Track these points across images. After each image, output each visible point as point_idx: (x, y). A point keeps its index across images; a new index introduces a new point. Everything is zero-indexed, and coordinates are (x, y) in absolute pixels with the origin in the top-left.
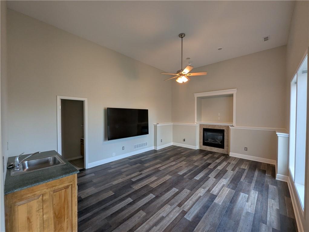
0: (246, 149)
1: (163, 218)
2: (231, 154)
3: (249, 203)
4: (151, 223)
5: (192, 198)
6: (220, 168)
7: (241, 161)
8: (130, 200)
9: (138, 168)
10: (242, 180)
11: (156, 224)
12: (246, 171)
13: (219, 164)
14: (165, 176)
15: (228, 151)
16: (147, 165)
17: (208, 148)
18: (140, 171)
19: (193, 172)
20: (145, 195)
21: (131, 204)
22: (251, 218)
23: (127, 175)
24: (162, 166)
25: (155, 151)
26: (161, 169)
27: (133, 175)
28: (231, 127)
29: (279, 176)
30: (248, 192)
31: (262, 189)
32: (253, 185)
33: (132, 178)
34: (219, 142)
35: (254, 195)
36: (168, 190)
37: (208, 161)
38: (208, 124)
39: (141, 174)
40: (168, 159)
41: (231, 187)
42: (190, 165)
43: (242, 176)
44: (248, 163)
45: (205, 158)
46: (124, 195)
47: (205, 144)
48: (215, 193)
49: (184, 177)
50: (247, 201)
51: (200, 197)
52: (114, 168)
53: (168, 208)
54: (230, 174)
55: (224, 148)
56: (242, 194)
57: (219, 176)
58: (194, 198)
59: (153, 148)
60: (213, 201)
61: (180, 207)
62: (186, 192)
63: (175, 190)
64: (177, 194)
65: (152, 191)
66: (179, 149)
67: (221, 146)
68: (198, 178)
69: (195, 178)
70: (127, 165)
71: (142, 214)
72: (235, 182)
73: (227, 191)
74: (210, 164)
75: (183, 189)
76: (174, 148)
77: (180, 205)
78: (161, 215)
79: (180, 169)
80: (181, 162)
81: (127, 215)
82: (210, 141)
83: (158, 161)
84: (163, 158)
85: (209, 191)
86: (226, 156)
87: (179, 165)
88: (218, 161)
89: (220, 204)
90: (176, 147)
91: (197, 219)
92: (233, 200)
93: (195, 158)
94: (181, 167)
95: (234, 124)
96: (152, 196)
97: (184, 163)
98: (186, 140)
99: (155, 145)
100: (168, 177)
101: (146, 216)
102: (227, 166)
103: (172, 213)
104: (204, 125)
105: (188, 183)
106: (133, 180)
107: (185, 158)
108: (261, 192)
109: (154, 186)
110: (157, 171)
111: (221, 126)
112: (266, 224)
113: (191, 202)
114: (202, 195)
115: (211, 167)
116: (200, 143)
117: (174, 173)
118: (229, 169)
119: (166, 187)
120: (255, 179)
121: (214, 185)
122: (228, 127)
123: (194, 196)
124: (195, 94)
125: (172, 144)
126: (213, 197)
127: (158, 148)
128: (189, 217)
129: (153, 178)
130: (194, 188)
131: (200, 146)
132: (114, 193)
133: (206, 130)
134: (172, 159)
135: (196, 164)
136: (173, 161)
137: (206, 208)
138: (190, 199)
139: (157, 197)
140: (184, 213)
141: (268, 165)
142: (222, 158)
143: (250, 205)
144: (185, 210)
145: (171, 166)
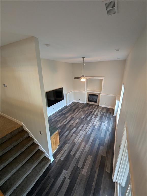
0: (105, 103)
1: (81, 135)
2: (100, 105)
4: (78, 137)
6: (96, 113)
7: (103, 108)
8: (68, 132)
9: (64, 118)
10: (103, 118)
11: (80, 137)
12: (105, 113)
13: (95, 111)
14: (76, 120)
16: (67, 115)
17: (90, 103)
18: (66, 119)
19: (86, 116)
20: (72, 129)
22: (105, 130)
23: (62, 122)
24: (74, 115)
27: (64, 121)
30: (105, 122)
31: (109, 120)
32: (106, 119)
33: (64, 123)
34: (95, 100)
36: (80, 126)
37: (91, 110)
38: (91, 92)
40: (74, 111)
41: (100, 121)
42: (84, 113)
43: (103, 116)
44: (105, 109)
45: (90, 108)
46: (65, 130)
47: (89, 101)
49: (84, 119)
50: (104, 125)
51: (90, 126)
53: (81, 132)
54: (99, 115)
55: (97, 103)
56: (103, 123)
57: (95, 117)
58: (89, 127)
59: (65, 105)
63: (82, 125)
64: (83, 127)
65: (74, 127)
66: (78, 104)
68: (88, 119)
71: (74, 135)
72: (101, 118)
73: (98, 123)
74: (92, 111)
75: (85, 124)
76: (75, 104)
77: (85, 130)
78: (80, 135)
79: (81, 116)
80: (80, 112)
81: (70, 136)
82: (91, 99)
83: (70, 112)
84: (72, 110)
85: (93, 124)
86: (98, 106)
88: (95, 109)
89: (97, 128)
91: (91, 133)
92: (100, 126)
93: (86, 109)
94: (81, 114)
95: (102, 93)
96: (75, 129)
97: (82, 112)
98: (80, 99)
99: (67, 103)
100: (78, 120)
101: (76, 135)
102: (98, 111)
103: (83, 133)
105: (86, 122)
109: (74, 125)
110: (72, 118)
112: (108, 131)
113: (88, 129)
115: (92, 113)
116: (87, 100)
117: (79, 118)
118: (99, 113)
119: (78, 125)
120: (107, 116)
121: (94, 121)
122: (99, 94)
125: (73, 101)
126: (95, 126)
127: (68, 105)
128: (89, 133)
129: (72, 122)
130: (88, 124)
131: (87, 102)
132: (61, 130)
133: (90, 95)
134: (76, 110)
135: (87, 112)
136: (77, 112)
137: (93, 130)
139: (77, 129)
141: (112, 109)
142: (96, 107)
144: (87, 131)
145: (77, 114)
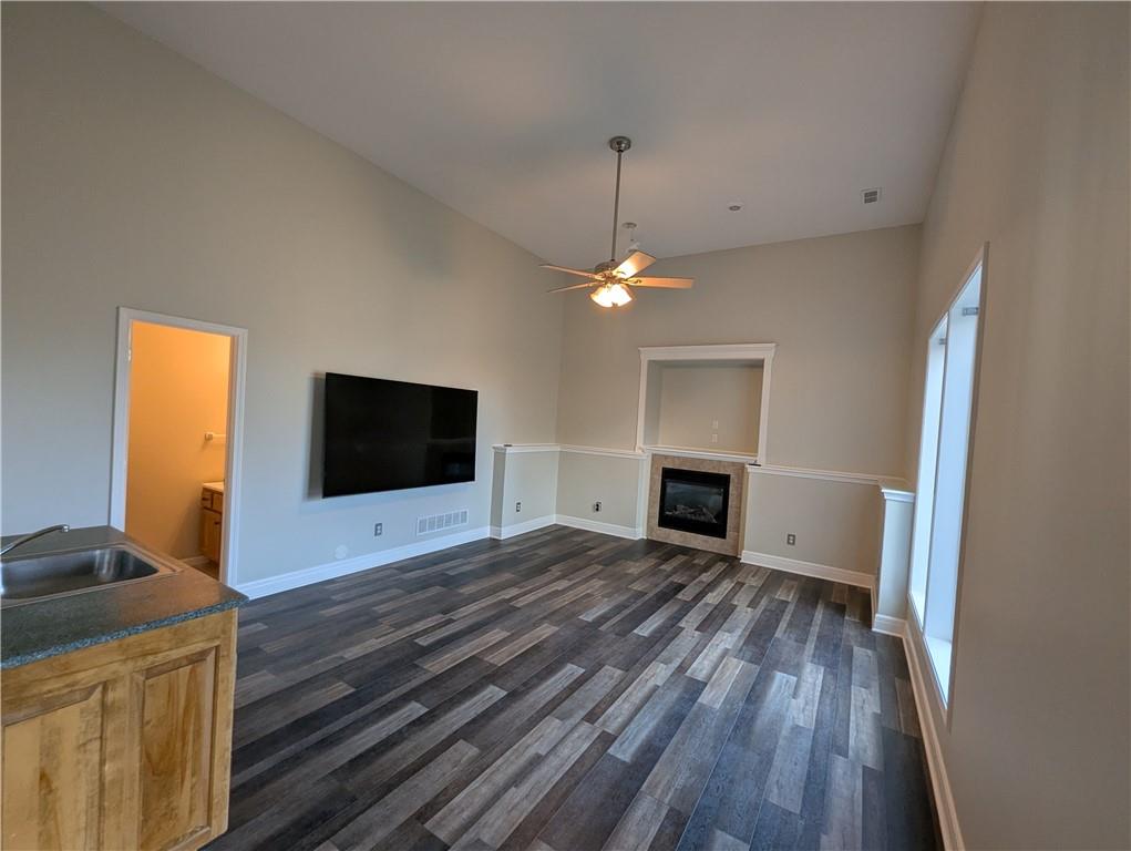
0: (791, 540)
1: (537, 761)
2: (748, 557)
3: (801, 701)
4: (500, 779)
5: (631, 694)
6: (712, 598)
7: (776, 578)
8: (416, 709)
9: (435, 603)
10: (778, 634)
11: (516, 780)
12: (791, 608)
13: (711, 586)
14: (535, 625)
15: (737, 546)
16: (467, 590)
17: (675, 537)
18: (445, 612)
19: (627, 612)
20: (470, 692)
21: (420, 722)
22: (806, 743)
23: (398, 626)
24: (525, 594)
25: (494, 544)
26: (520, 603)
27: (420, 626)
28: (750, 469)
29: (882, 621)
30: (796, 669)
31: (835, 657)
32: (810, 647)
33: (417, 635)
34: (710, 517)
35: (814, 676)
36: (550, 671)
37: (677, 579)
38: (680, 455)
39: (450, 621)
40: (543, 569)
41: (748, 655)
42: (618, 590)
43: (778, 621)
44: (795, 583)
45: (667, 567)
46: (392, 695)
47: (665, 521)
48: (701, 677)
49: (603, 628)
50: (795, 695)
51: (656, 688)
52: (341, 602)
53: (551, 728)
54: (744, 616)
55: (724, 537)
56: (779, 676)
57: (710, 625)
58: (636, 693)
59: (486, 532)
60: (694, 700)
61: (593, 723)
62: (610, 675)
63: (572, 671)
64: (580, 682)
65: (494, 676)
66: (580, 539)
67: (717, 528)
68: (645, 629)
69: (635, 631)
70: (395, 592)
71: (466, 751)
72: (759, 642)
73: (735, 668)
74: (681, 587)
75: (601, 666)
76: (559, 535)
77: (591, 717)
78: (531, 752)
79: (586, 601)
80: (587, 580)
81: (411, 759)
82: (681, 510)
83: (506, 576)
84: (523, 567)
85: (682, 669)
86: (731, 563)
87: (582, 590)
88: (706, 577)
89: (717, 706)
90: (566, 532)
91: (650, 754)
92: (754, 694)
93: (634, 568)
94: (588, 595)
95: (761, 459)
96: (494, 693)
97: (597, 583)
98: (602, 507)
99: (496, 520)
100: (546, 631)
101: (480, 756)
102: (734, 592)
103: (568, 743)
104: (666, 457)
105: (615, 647)
106: (423, 642)
107: (601, 567)
108: (831, 667)
109: (499, 659)
110: (504, 612)
111: (720, 462)
112: (846, 755)
113: (626, 706)
114: (660, 683)
115: (685, 595)
116: (649, 517)
117: (566, 616)
118: (741, 601)
119: (544, 661)
120: (815, 629)
121: (695, 653)
122: (741, 468)
123: (635, 688)
124: (641, 349)
125: (552, 519)
126: (696, 688)
127: (507, 532)
128: (624, 752)
129: (496, 635)
130: (635, 662)
131: (650, 529)
132: (352, 690)
133: (670, 475)
134: (556, 570)
135: (637, 587)
136: (563, 577)
137: (674, 720)
138: (624, 695)
139: (513, 696)
140: (607, 740)
141: (852, 589)
142: (720, 567)
143: (802, 706)
144: (610, 730)
145: (557, 593)
